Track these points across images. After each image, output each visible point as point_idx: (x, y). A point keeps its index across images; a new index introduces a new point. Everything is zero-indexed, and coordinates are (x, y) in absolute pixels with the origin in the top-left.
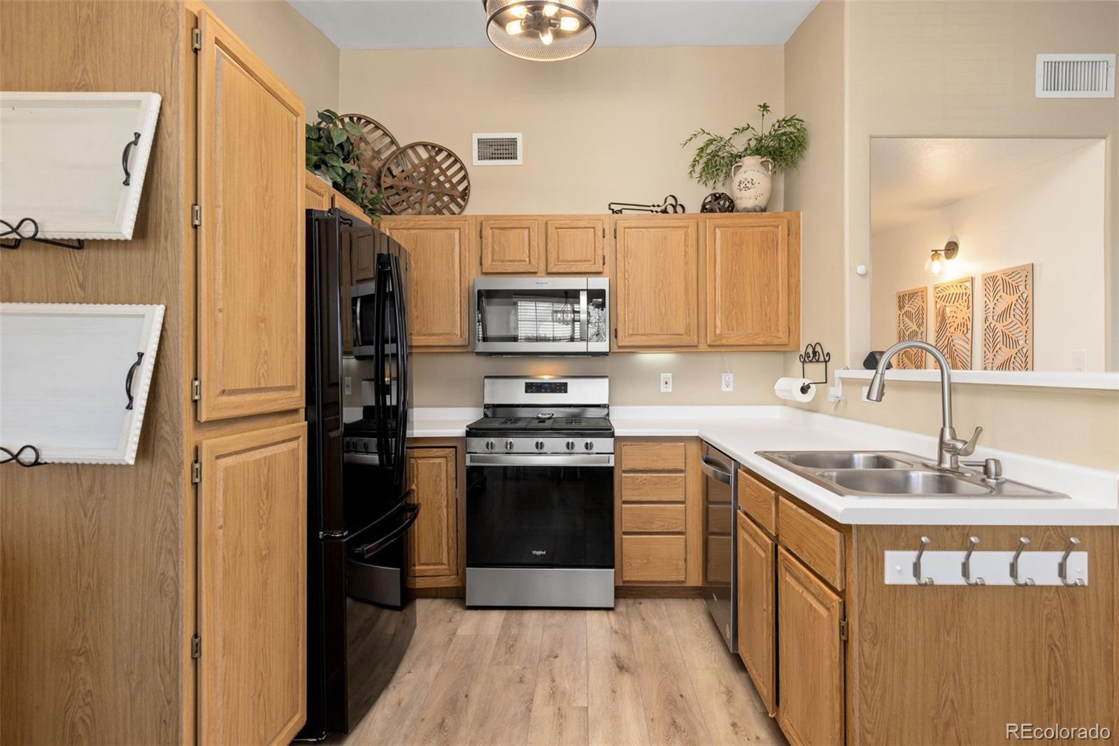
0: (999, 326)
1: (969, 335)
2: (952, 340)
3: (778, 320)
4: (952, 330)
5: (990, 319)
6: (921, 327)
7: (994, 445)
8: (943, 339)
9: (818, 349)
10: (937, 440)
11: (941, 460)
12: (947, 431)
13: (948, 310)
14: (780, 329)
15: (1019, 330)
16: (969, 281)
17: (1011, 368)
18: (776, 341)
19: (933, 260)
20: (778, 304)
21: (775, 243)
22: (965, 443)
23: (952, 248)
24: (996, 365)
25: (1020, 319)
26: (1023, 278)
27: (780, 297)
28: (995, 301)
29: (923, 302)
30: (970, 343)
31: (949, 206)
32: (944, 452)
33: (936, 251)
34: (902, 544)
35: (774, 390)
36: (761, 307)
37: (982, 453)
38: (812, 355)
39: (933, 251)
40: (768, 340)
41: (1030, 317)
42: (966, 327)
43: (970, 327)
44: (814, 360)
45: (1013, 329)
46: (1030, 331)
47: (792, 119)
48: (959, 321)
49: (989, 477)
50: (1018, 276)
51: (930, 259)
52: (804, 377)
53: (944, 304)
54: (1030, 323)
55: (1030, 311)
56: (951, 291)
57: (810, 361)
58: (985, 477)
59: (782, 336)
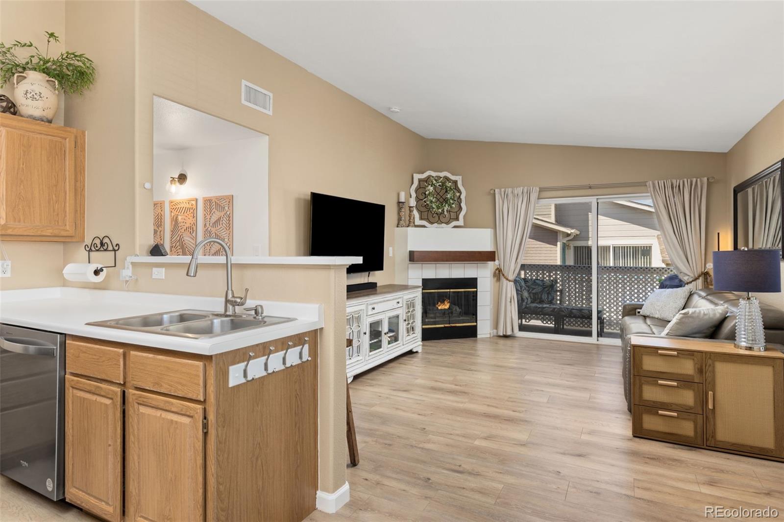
0: (213, 230)
1: (194, 234)
2: (183, 237)
3: (65, 216)
4: (183, 230)
5: (208, 225)
6: (160, 228)
7: (254, 298)
8: (176, 236)
9: (106, 240)
10: (224, 299)
11: (226, 310)
12: (230, 292)
13: (180, 218)
14: (68, 224)
15: (225, 233)
16: (194, 200)
17: (220, 254)
18: (64, 233)
19: (171, 183)
20: (65, 203)
21: (63, 152)
22: (242, 298)
23: (182, 178)
24: (211, 253)
25: (226, 226)
26: (227, 203)
27: (68, 198)
28: (211, 215)
29: (162, 211)
30: (195, 239)
31: (181, 150)
32: (228, 305)
33: (173, 178)
34: (238, 360)
35: (63, 274)
36: (49, 202)
37: (250, 303)
38: (99, 246)
39: (171, 178)
40: (56, 232)
41: (231, 225)
42: (192, 229)
43: (195, 229)
44: (102, 249)
45: (222, 232)
46: (231, 234)
47: (81, 56)
48: (188, 225)
49: (257, 315)
50: (225, 201)
51: (169, 183)
52: (89, 263)
53: (177, 213)
54: (231, 229)
55: (231, 222)
56: (182, 205)
57: (98, 250)
58: (255, 315)
59: (69, 229)
